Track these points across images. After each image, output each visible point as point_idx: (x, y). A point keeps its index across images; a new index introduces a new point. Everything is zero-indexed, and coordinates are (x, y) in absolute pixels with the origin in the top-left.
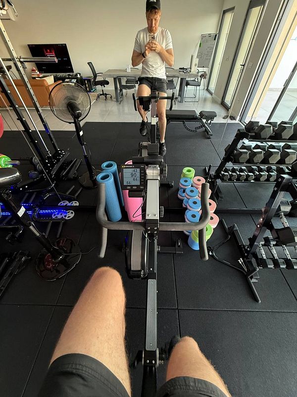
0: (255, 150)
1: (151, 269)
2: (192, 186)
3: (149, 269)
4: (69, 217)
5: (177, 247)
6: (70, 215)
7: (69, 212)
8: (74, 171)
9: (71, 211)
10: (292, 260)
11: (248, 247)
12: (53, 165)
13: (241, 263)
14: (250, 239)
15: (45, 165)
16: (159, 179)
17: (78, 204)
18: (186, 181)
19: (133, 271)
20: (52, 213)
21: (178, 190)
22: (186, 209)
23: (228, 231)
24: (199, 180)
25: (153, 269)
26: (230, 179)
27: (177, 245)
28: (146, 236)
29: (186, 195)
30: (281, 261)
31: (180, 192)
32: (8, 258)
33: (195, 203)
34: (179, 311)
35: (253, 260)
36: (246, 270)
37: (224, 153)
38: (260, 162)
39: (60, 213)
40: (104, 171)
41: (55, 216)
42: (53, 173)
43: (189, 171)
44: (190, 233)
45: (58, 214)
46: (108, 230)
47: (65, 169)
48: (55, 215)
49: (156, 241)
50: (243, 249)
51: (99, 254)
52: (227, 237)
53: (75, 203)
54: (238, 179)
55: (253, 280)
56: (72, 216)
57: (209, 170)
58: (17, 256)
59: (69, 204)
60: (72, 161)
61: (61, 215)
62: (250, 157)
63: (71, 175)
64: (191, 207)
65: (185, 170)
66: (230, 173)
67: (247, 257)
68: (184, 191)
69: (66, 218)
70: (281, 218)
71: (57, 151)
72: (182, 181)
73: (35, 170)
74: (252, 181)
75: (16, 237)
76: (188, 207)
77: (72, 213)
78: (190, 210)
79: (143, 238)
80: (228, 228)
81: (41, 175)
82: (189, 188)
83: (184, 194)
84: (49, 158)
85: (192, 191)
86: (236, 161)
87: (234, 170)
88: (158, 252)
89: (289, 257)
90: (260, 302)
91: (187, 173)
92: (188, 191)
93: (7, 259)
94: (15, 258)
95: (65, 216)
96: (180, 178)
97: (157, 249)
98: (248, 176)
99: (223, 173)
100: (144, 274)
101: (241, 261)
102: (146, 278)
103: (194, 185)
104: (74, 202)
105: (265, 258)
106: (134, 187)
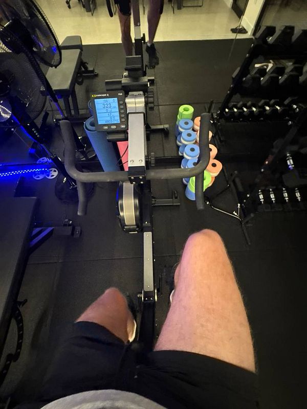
1: (146, 222)
4: (52, 176)
5: (174, 198)
6: (53, 173)
7: (51, 171)
11: (248, 194)
16: (144, 112)
18: (186, 123)
19: (127, 226)
29: (182, 141)
33: (192, 150)
41: (37, 176)
43: (186, 110)
45: (39, 173)
50: (243, 196)
56: (56, 174)
57: (210, 108)
61: (43, 174)
65: (182, 109)
66: (236, 110)
67: (245, 204)
69: (49, 178)
72: (182, 123)
76: (185, 156)
77: (55, 171)
78: (187, 159)
85: (189, 135)
91: (185, 113)
92: (184, 135)
99: (227, 110)
105: (263, 202)
106: (112, 127)
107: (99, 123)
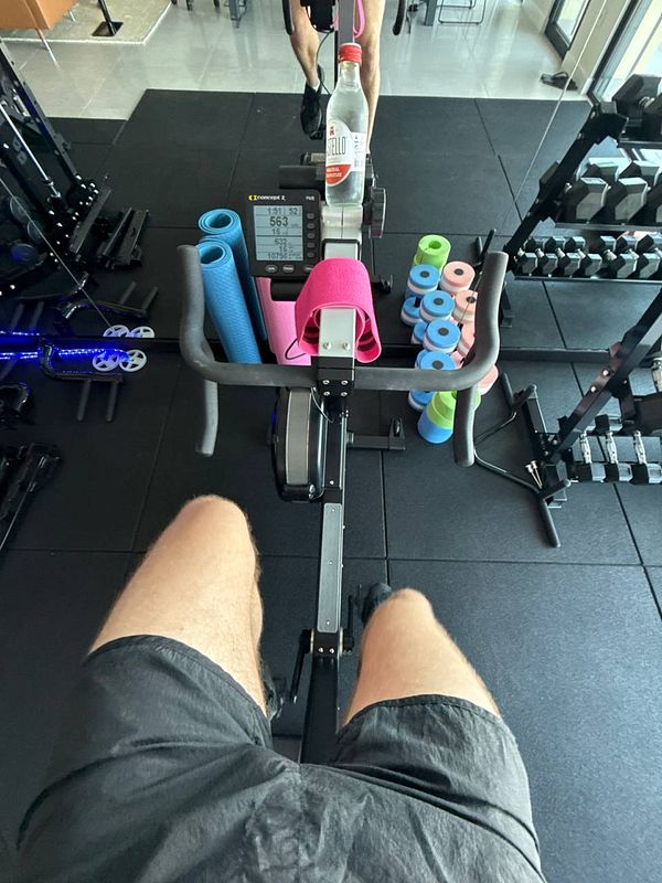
0: (626, 182)
1: (332, 483)
2: (439, 288)
3: (327, 482)
4: (134, 366)
5: (392, 435)
6: (137, 361)
7: (132, 355)
8: (130, 243)
9: (138, 352)
10: (648, 465)
11: (555, 439)
12: (70, 227)
13: (531, 470)
14: (562, 421)
15: (48, 224)
16: (360, 240)
17: (151, 334)
18: (425, 274)
19: (290, 486)
20: (91, 356)
21: (402, 300)
22: (420, 347)
23: (512, 401)
24: (459, 272)
25: (337, 482)
26: (539, 272)
27: (392, 431)
28: (322, 410)
29: (422, 311)
30: (623, 468)
31: (408, 305)
32: (7, 458)
33: (443, 332)
34: (391, 562)
35: (561, 466)
36: (540, 485)
37: (537, 190)
38: (629, 217)
39: (111, 357)
40: (207, 238)
41: (100, 364)
42: (76, 247)
43: (435, 246)
44: (425, 405)
45: (106, 358)
46: (219, 385)
47: (107, 239)
48: (99, 361)
49: (344, 422)
50: (543, 443)
51: (200, 446)
52: (510, 415)
53: (145, 331)
54: (559, 272)
55: (553, 506)
56: (142, 363)
57: (486, 247)
58: (28, 453)
59: (131, 334)
60: (121, 215)
61: (115, 360)
62: (607, 200)
63: (125, 256)
64: (432, 343)
65: (425, 243)
66: (542, 254)
67: (547, 459)
68: (417, 304)
69: (128, 369)
70: (654, 370)
71: (76, 183)
72: (415, 274)
73: (26, 239)
74: (594, 278)
75: (16, 412)
76: (426, 343)
77: (140, 356)
78: (429, 351)
79: (315, 414)
80: (515, 395)
81: (44, 255)
82: (430, 295)
83: (416, 312)
84: (56, 203)
85: (438, 302)
86: (565, 216)
87: (551, 246)
88: (349, 448)
89: (643, 459)
90: (559, 545)
91: (431, 251)
92: (428, 302)
93: (4, 460)
94: (23, 458)
95: (125, 364)
96: (410, 265)
97: (345, 439)
98: (587, 262)
99: (521, 253)
100: (316, 493)
101: (532, 467)
102: (320, 501)
103: (445, 285)
104: (142, 328)
105: (588, 459)
106: (285, 268)
107: (258, 259)
